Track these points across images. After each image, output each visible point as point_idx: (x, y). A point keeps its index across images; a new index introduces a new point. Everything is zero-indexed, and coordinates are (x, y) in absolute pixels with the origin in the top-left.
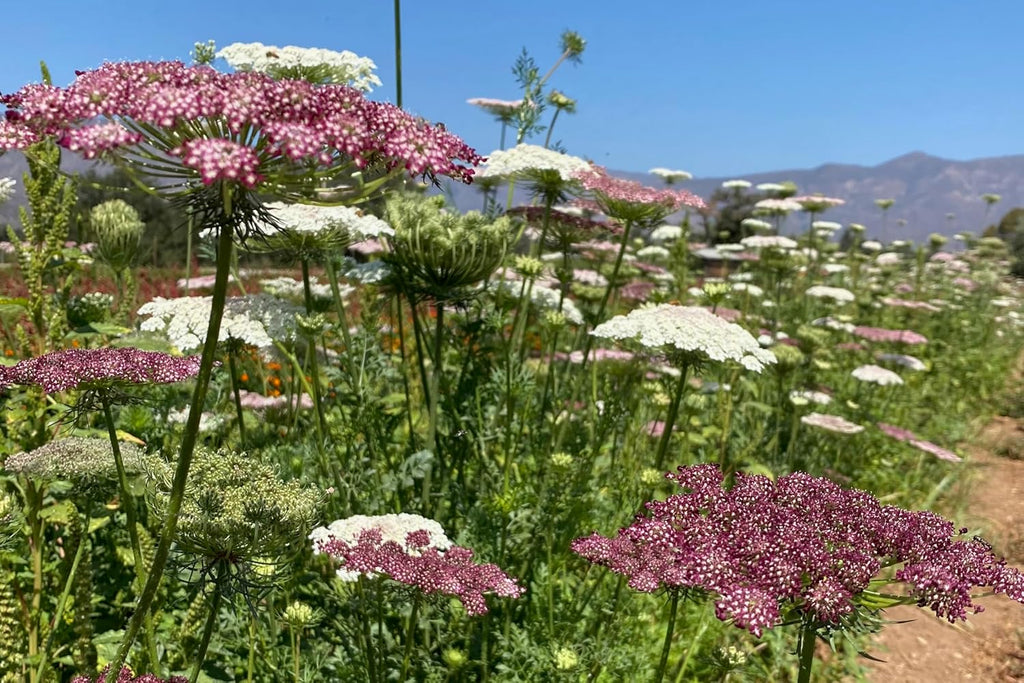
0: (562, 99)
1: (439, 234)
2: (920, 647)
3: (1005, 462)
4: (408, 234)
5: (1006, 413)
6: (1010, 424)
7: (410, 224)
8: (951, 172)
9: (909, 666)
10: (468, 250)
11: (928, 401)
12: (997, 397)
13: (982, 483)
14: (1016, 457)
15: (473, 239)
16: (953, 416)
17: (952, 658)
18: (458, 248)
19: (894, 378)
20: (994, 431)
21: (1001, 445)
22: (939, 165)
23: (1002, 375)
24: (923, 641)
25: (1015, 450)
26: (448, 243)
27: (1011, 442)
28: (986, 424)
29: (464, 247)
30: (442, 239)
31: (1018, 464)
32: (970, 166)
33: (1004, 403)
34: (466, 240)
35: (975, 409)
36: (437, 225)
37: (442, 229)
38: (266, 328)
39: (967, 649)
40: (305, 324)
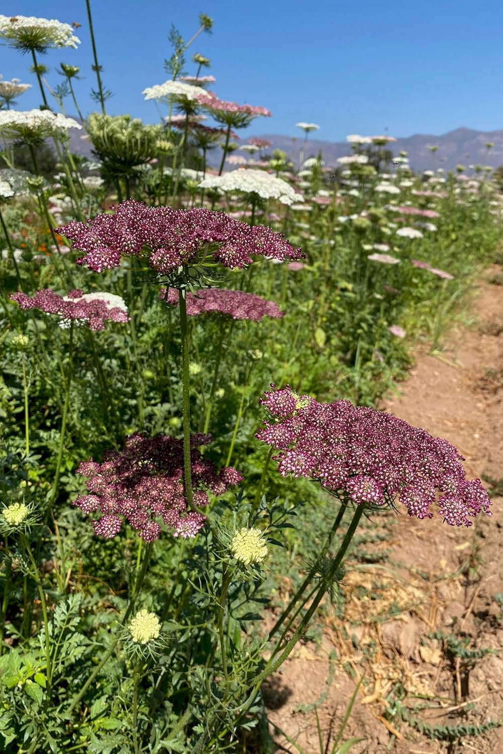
0: (201, 59)
1: (117, 132)
2: (435, 377)
3: (492, 287)
4: (101, 133)
5: (497, 262)
6: (498, 268)
7: (101, 128)
8: (481, 138)
9: (429, 386)
10: (136, 143)
11: (454, 255)
12: (493, 254)
13: (478, 297)
14: (499, 284)
15: (138, 135)
16: (465, 262)
17: (451, 381)
18: (130, 141)
19: (418, 234)
20: (489, 271)
21: (492, 278)
22: (475, 134)
23: (495, 243)
24: (437, 373)
25: (498, 281)
26: (123, 138)
27: (497, 277)
28: (485, 268)
29: (133, 141)
30: (119, 135)
31: (500, 288)
32: (490, 135)
33: (496, 258)
34: (134, 137)
35: (480, 259)
36: (115, 127)
37: (119, 129)
38: (11, 186)
39: (459, 377)
40: (31, 182)
